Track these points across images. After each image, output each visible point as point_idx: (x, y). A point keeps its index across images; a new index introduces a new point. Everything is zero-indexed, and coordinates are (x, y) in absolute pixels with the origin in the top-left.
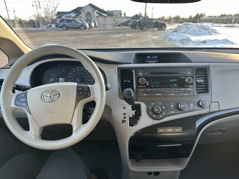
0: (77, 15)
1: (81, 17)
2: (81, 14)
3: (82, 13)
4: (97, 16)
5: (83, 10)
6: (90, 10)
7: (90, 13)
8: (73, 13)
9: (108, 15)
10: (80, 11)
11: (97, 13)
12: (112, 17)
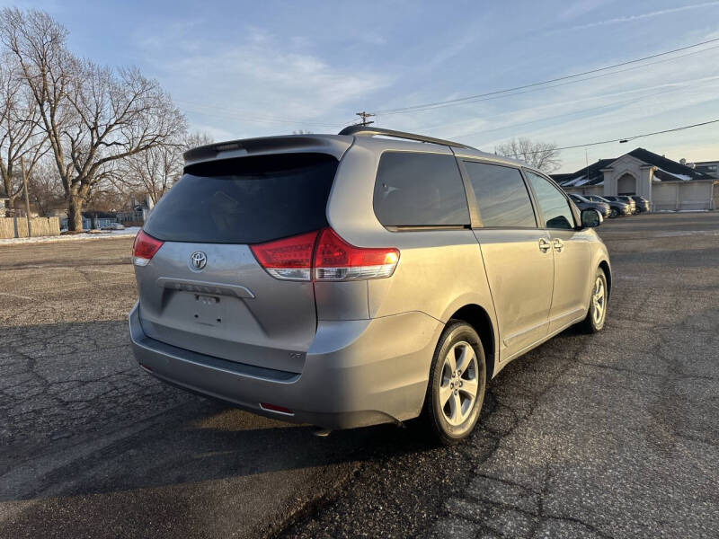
0: (592, 183)
1: (602, 186)
2: (602, 180)
3: (607, 176)
4: (654, 184)
5: (610, 168)
6: (633, 167)
7: (631, 176)
8: (580, 178)
9: (696, 178)
10: (602, 170)
11: (656, 173)
12: (711, 183)
